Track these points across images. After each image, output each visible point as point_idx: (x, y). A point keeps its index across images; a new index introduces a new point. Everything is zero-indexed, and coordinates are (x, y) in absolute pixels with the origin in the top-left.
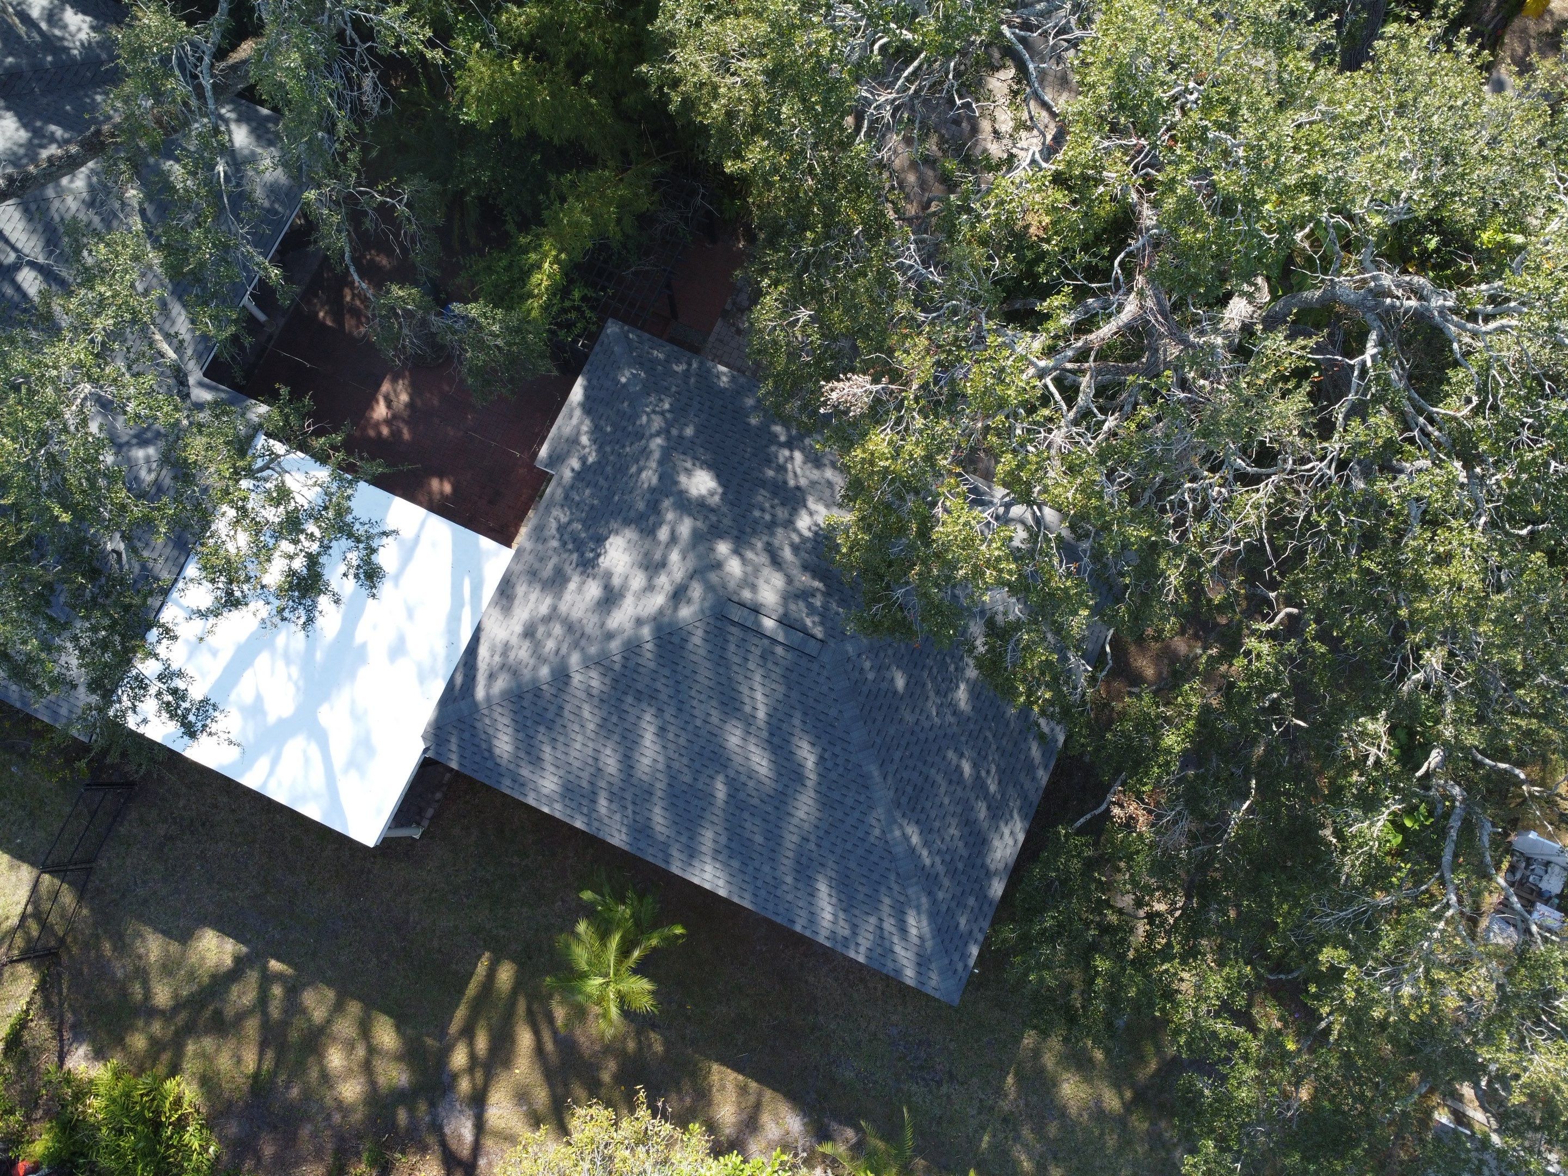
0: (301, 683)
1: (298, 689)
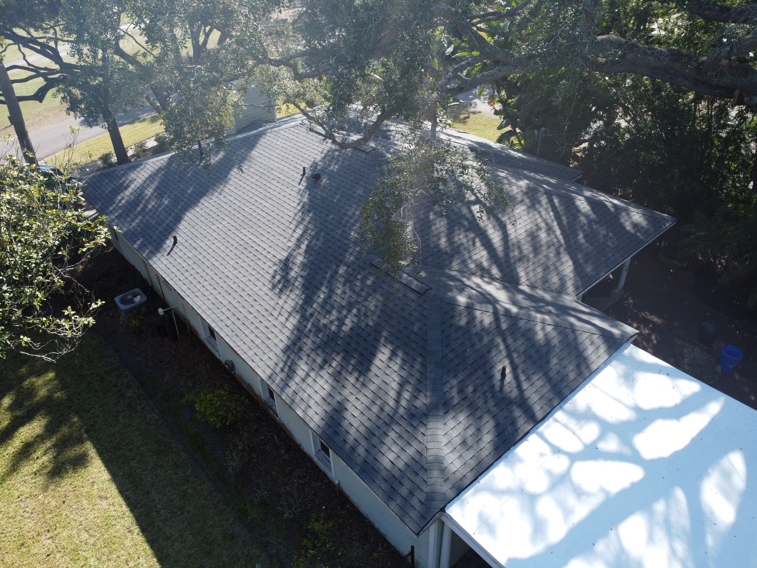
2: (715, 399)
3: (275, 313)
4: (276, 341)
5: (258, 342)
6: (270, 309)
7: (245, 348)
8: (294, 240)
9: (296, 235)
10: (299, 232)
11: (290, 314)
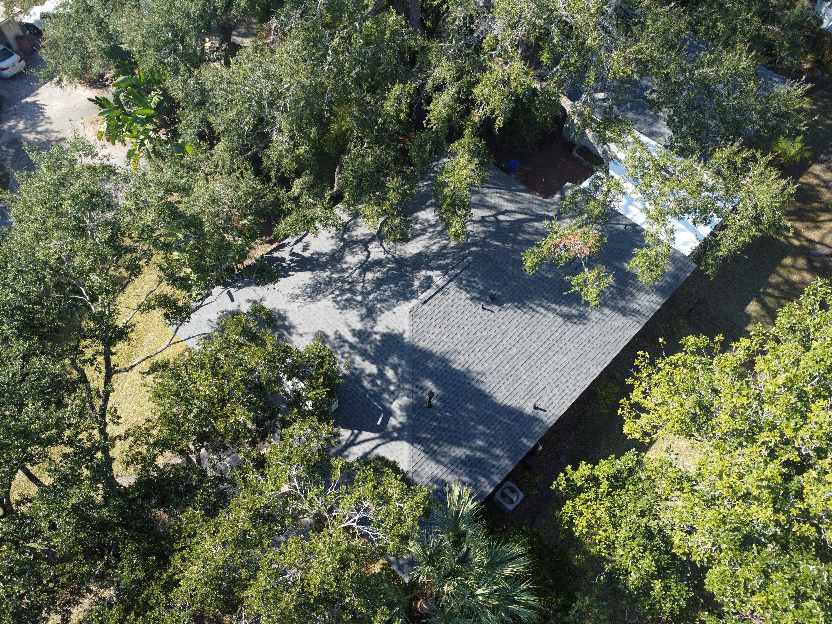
3: (603, 323)
4: (620, 322)
5: (620, 333)
6: (600, 327)
7: (623, 340)
8: (549, 314)
9: (545, 312)
10: (542, 310)
11: (602, 313)
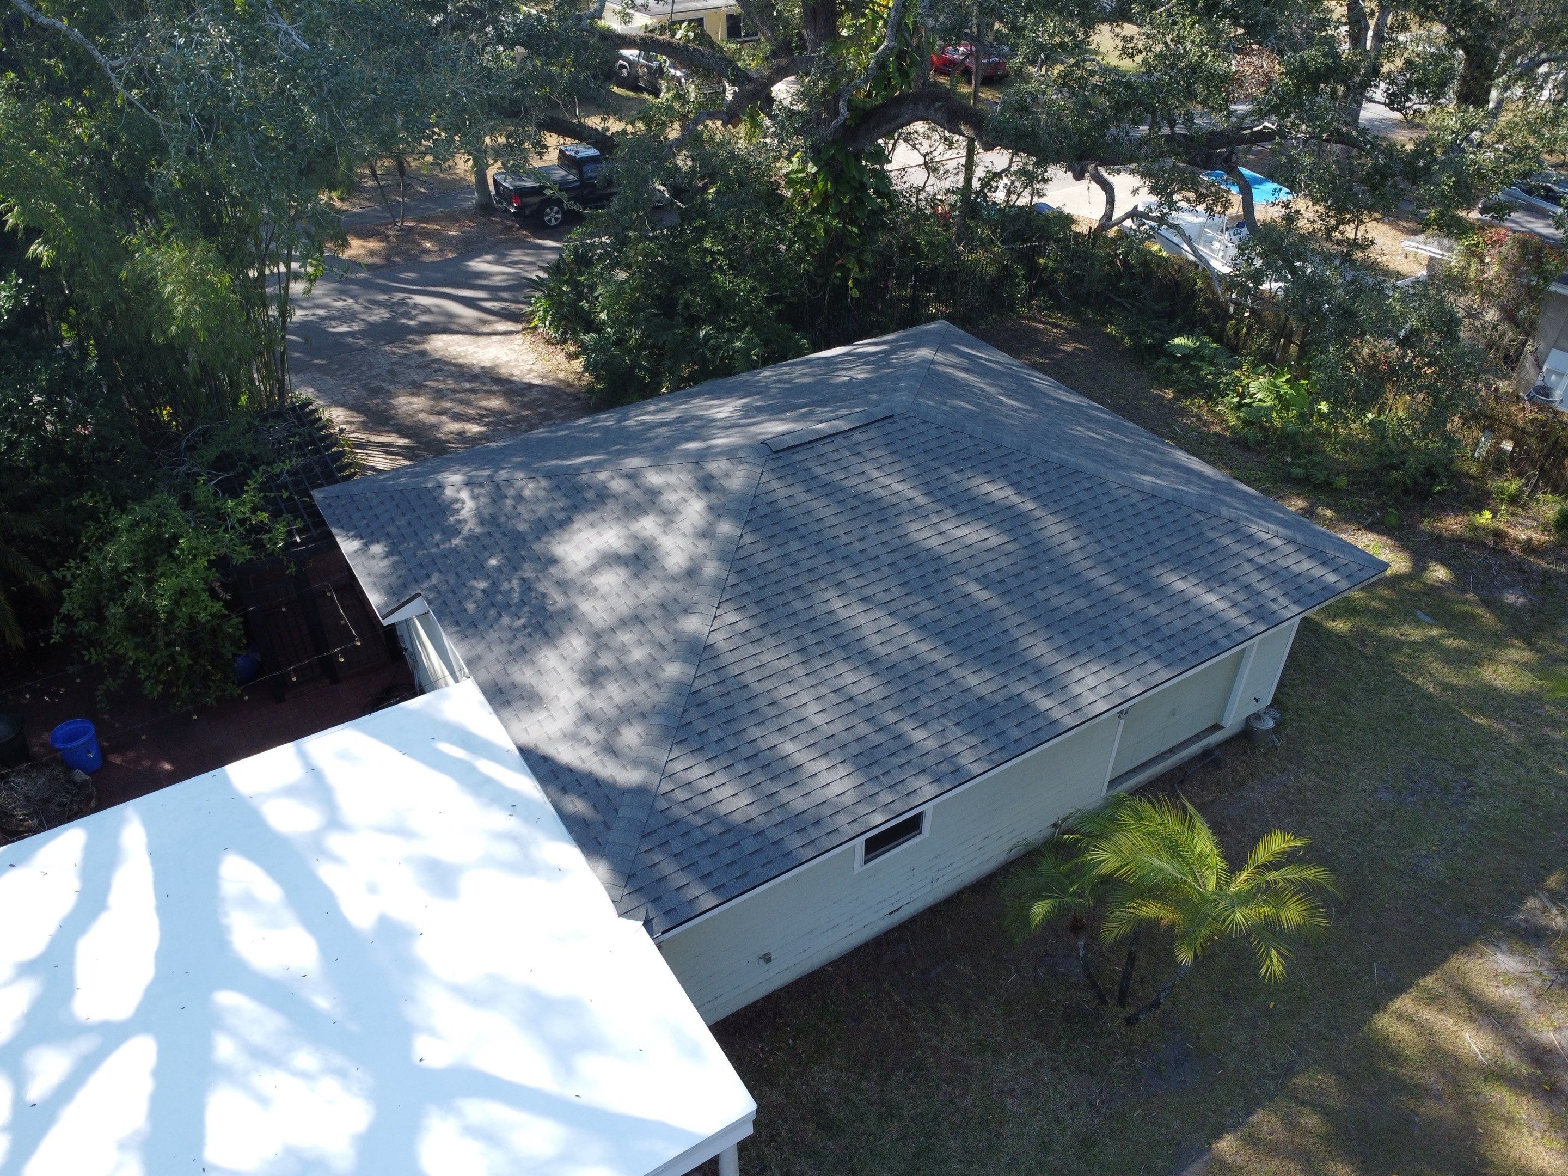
0: (338, 1061)
1: (341, 1074)
2: (122, 822)
